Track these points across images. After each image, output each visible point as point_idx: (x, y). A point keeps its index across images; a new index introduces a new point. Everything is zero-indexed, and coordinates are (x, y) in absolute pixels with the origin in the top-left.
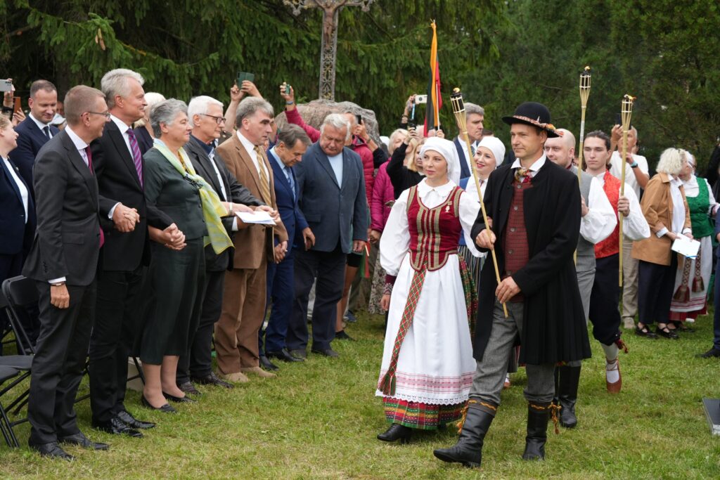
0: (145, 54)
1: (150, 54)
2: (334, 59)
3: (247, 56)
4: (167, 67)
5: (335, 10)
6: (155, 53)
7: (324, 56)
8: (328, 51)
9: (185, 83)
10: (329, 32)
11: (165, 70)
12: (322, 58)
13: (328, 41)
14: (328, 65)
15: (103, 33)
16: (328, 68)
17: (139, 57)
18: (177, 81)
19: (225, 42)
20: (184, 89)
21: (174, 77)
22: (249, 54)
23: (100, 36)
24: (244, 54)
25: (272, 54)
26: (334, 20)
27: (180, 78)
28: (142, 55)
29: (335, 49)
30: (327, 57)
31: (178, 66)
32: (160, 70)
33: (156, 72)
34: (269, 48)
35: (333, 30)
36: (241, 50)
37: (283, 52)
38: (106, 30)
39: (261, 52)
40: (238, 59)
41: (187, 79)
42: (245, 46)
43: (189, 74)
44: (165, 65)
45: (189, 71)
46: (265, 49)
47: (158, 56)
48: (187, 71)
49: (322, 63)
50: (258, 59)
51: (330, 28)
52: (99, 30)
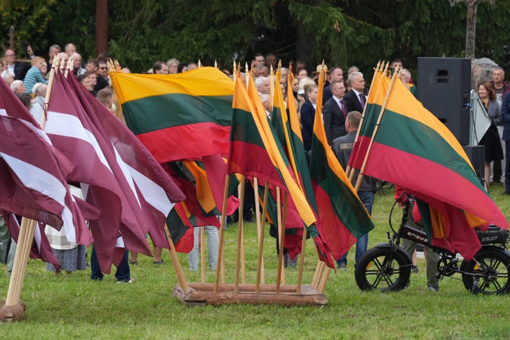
0: (362, 23)
1: (365, 23)
2: (474, 33)
3: (434, 17)
4: (377, 32)
5: (475, 4)
6: (369, 22)
7: (468, 32)
8: (471, 29)
9: (389, 42)
10: (471, 18)
11: (376, 34)
12: (467, 33)
13: (470, 23)
14: (471, 37)
15: (339, 22)
16: (471, 39)
17: (358, 26)
18: (384, 41)
19: (417, 8)
20: (389, 46)
21: (382, 39)
22: (435, 16)
23: (337, 24)
24: (431, 17)
25: (452, 14)
26: (474, 9)
27: (386, 38)
28: (360, 24)
29: (474, 27)
30: (470, 32)
31: (384, 30)
32: (373, 34)
33: (370, 35)
34: (449, 11)
35: (473, 16)
36: (429, 14)
37: (459, 13)
38: (340, 20)
39: (444, 14)
40: (427, 20)
41: (390, 39)
42: (432, 10)
43: (392, 36)
44: (376, 31)
45: (392, 33)
46: (447, 11)
47: (371, 24)
48: (390, 34)
49: (467, 36)
50: (442, 18)
51: (472, 15)
52: (337, 21)
